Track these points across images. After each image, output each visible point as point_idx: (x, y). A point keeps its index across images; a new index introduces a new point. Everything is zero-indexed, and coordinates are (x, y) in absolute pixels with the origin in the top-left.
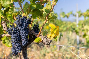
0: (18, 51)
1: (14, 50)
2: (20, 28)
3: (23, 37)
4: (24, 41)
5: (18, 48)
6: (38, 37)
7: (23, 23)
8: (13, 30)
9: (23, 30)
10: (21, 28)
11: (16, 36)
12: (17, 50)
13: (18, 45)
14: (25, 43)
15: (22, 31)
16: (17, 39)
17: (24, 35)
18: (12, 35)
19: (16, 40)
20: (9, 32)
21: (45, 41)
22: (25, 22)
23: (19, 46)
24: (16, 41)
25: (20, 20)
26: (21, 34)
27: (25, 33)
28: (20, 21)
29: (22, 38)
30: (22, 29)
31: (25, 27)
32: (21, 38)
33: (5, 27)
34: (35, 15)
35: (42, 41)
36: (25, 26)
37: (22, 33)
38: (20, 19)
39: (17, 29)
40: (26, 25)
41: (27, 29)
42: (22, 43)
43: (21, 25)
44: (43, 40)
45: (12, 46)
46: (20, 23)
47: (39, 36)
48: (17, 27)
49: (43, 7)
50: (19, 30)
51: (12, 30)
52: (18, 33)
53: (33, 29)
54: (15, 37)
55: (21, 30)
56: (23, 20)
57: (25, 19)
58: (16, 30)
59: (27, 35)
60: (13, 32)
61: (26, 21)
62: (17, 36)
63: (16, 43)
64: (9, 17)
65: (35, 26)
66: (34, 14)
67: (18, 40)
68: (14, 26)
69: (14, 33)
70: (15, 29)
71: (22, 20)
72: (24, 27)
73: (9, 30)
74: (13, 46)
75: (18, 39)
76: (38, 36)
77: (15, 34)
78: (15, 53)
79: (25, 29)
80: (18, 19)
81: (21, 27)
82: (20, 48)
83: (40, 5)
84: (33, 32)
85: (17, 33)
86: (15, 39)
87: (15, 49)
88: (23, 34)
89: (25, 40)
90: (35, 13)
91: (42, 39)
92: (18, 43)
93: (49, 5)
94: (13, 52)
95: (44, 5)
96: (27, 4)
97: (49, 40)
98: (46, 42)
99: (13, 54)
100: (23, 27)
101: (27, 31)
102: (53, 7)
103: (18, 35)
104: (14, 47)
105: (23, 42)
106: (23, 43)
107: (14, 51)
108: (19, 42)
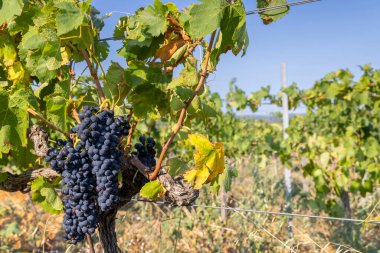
0: (84, 229)
1: (72, 224)
2: (91, 149)
3: (103, 179)
4: (105, 193)
5: (86, 218)
6: (154, 179)
7: (101, 132)
8: (69, 156)
9: (102, 158)
10: (95, 150)
11: (78, 175)
12: (80, 224)
13: (84, 208)
14: (108, 201)
15: (99, 159)
16: (82, 188)
17: (106, 173)
18: (66, 173)
19: (78, 191)
20: (52, 163)
21: (176, 192)
22: (107, 129)
23: (88, 212)
24: (78, 194)
25: (90, 122)
26: (94, 171)
27: (110, 167)
28: (93, 126)
29: (98, 182)
30: (98, 154)
31: (109, 145)
32: (95, 185)
33: (40, 146)
34: (141, 105)
35: (167, 193)
36: (107, 141)
37: (100, 167)
38: (92, 118)
39: (83, 152)
40: (111, 138)
41: (115, 152)
42: (99, 199)
43: (96, 140)
44: (168, 189)
45: (64, 210)
46: (93, 133)
47: (157, 176)
48: (83, 146)
49: (169, 77)
50: (86, 155)
51: (63, 157)
52: (86, 166)
53: (136, 150)
54: (75, 180)
55: (95, 156)
56: (101, 122)
57: (109, 120)
58: (79, 158)
59: (114, 172)
60: (69, 164)
61: (112, 126)
62: (82, 178)
63: (77, 201)
64: (53, 113)
65: (143, 143)
66: (140, 102)
67: (86, 191)
68: (71, 141)
69: (71, 167)
70: (74, 152)
71: (98, 121)
72: (104, 147)
73: (54, 157)
74: (68, 211)
75: (84, 185)
76: (152, 175)
77: (74, 172)
78: (74, 236)
79: (107, 155)
80: (86, 120)
81: (96, 147)
82: (90, 218)
83: (158, 71)
84: (136, 161)
85: (81, 165)
86: (76, 187)
87: (75, 221)
88: (101, 171)
89: (108, 189)
90: (144, 98)
91: (165, 187)
92: (85, 202)
93: (192, 73)
94: (68, 233)
95: (172, 71)
96: (115, 67)
97: (190, 190)
98: (180, 198)
99: (69, 236)
100: (100, 148)
101: (116, 158)
102: (202, 78)
103: (85, 174)
104: (71, 214)
105: (101, 199)
106: (103, 201)
107: (72, 228)
108: (87, 198)
